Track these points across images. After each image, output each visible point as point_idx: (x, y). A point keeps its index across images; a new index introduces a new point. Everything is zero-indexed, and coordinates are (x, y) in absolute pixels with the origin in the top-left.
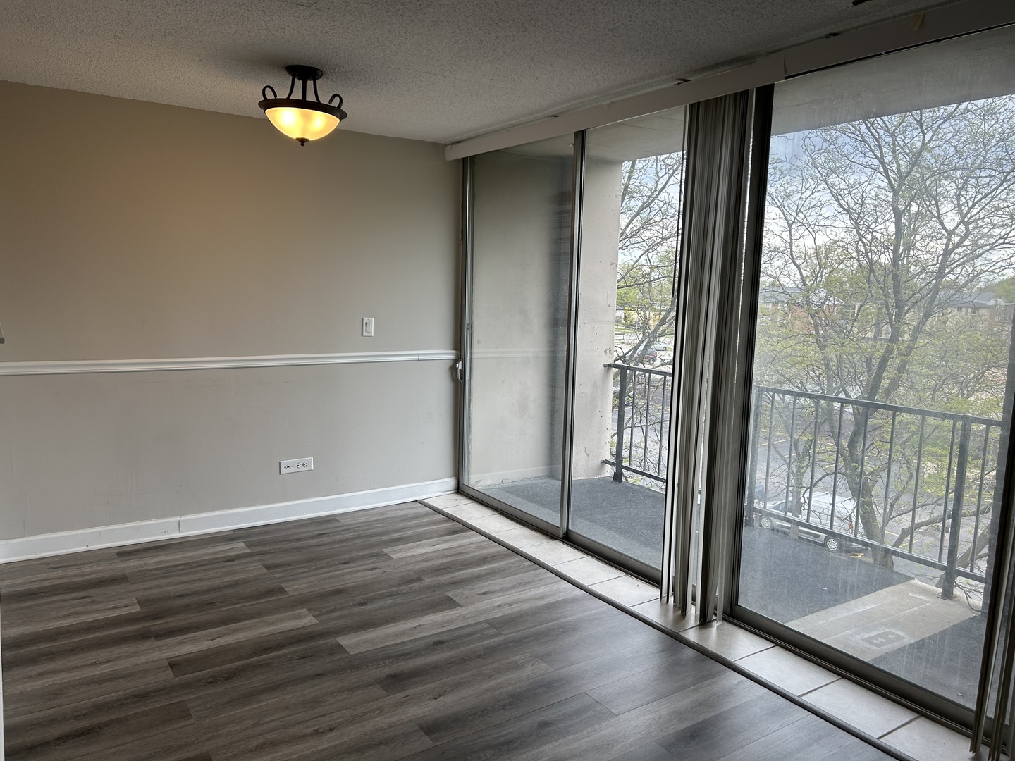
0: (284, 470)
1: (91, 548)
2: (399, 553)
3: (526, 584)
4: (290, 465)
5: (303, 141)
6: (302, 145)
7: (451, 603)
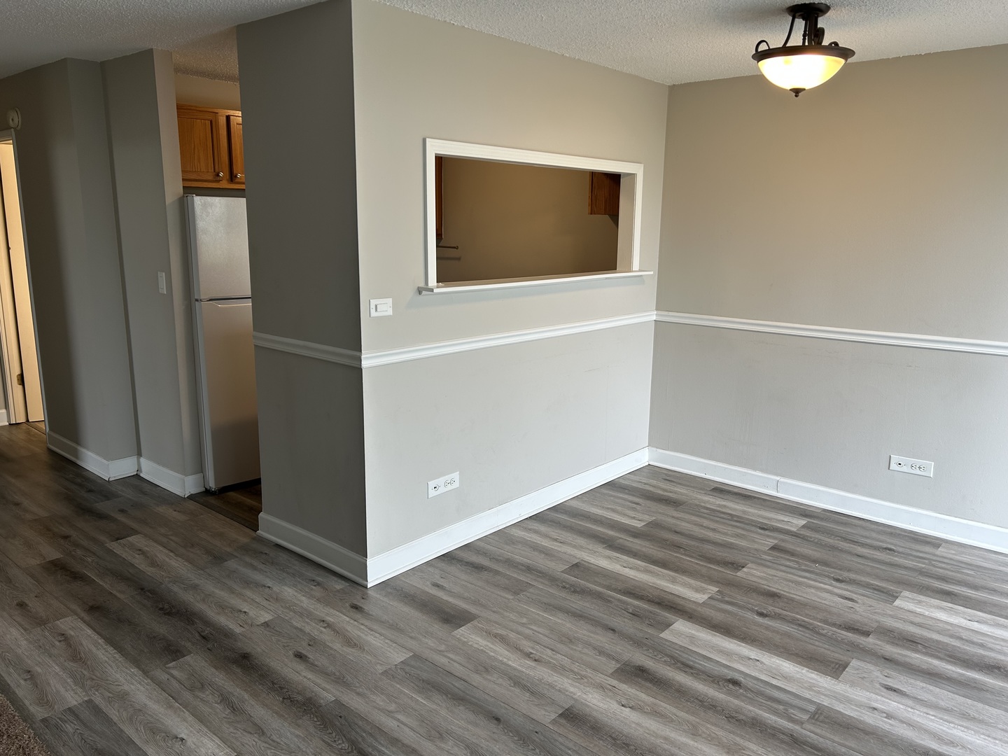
0: (894, 466)
1: (707, 477)
2: (908, 603)
3: (974, 719)
4: (902, 463)
5: (797, 92)
6: (796, 96)
7: (836, 669)
